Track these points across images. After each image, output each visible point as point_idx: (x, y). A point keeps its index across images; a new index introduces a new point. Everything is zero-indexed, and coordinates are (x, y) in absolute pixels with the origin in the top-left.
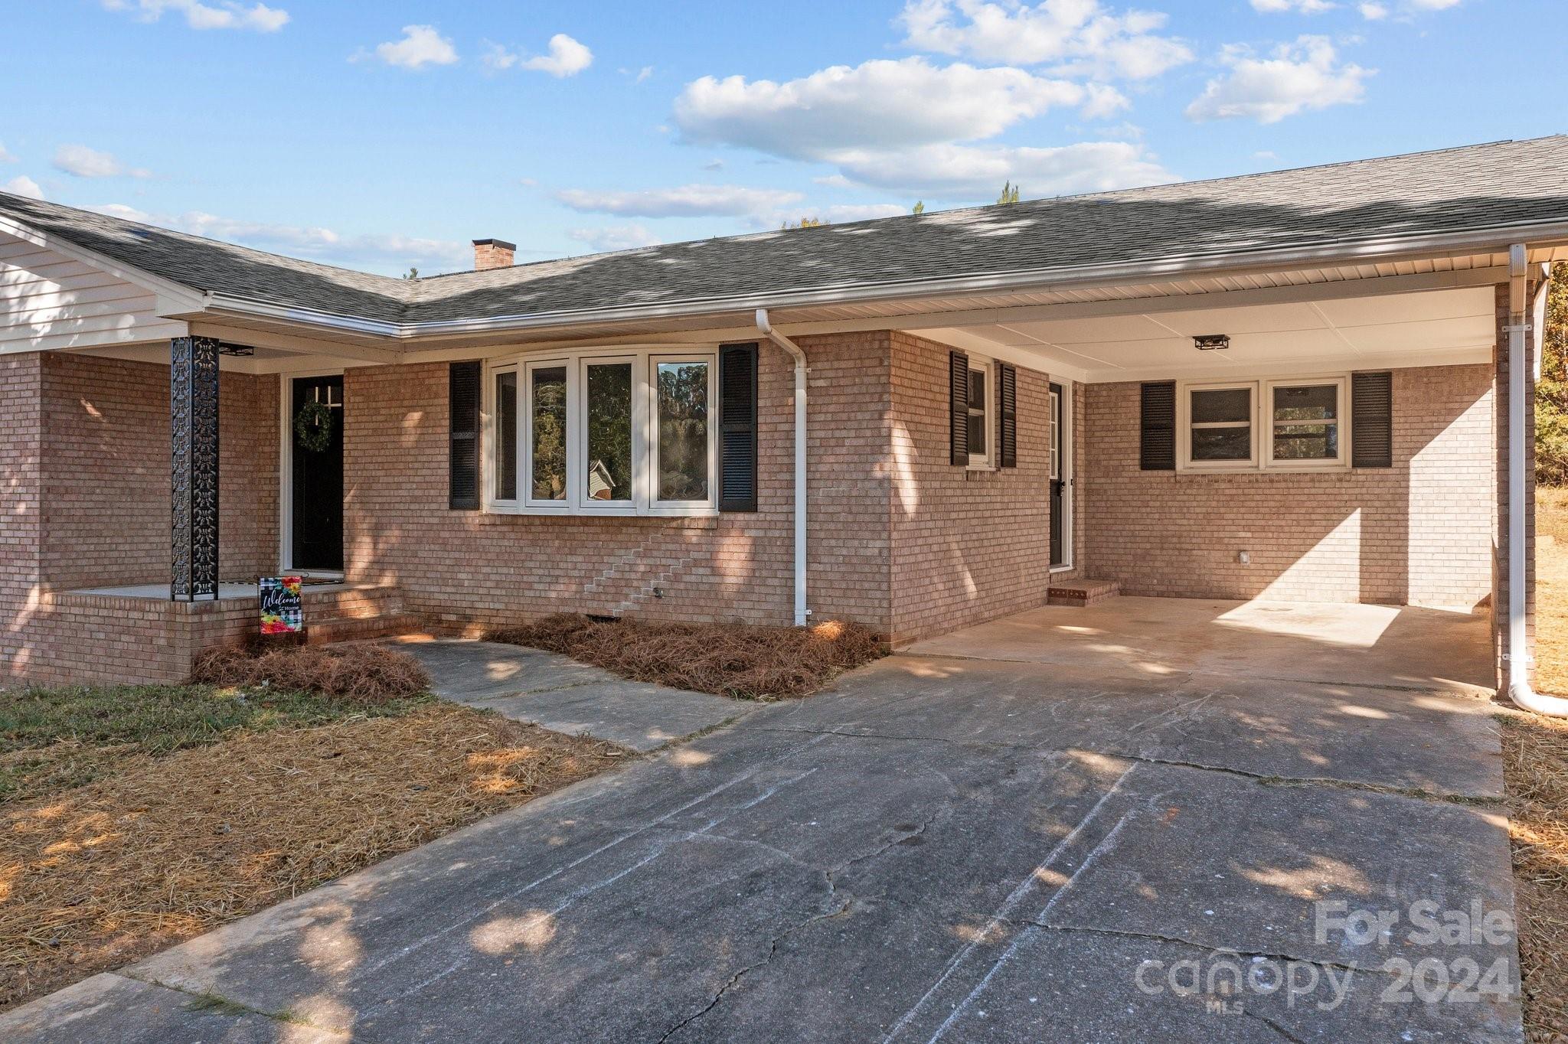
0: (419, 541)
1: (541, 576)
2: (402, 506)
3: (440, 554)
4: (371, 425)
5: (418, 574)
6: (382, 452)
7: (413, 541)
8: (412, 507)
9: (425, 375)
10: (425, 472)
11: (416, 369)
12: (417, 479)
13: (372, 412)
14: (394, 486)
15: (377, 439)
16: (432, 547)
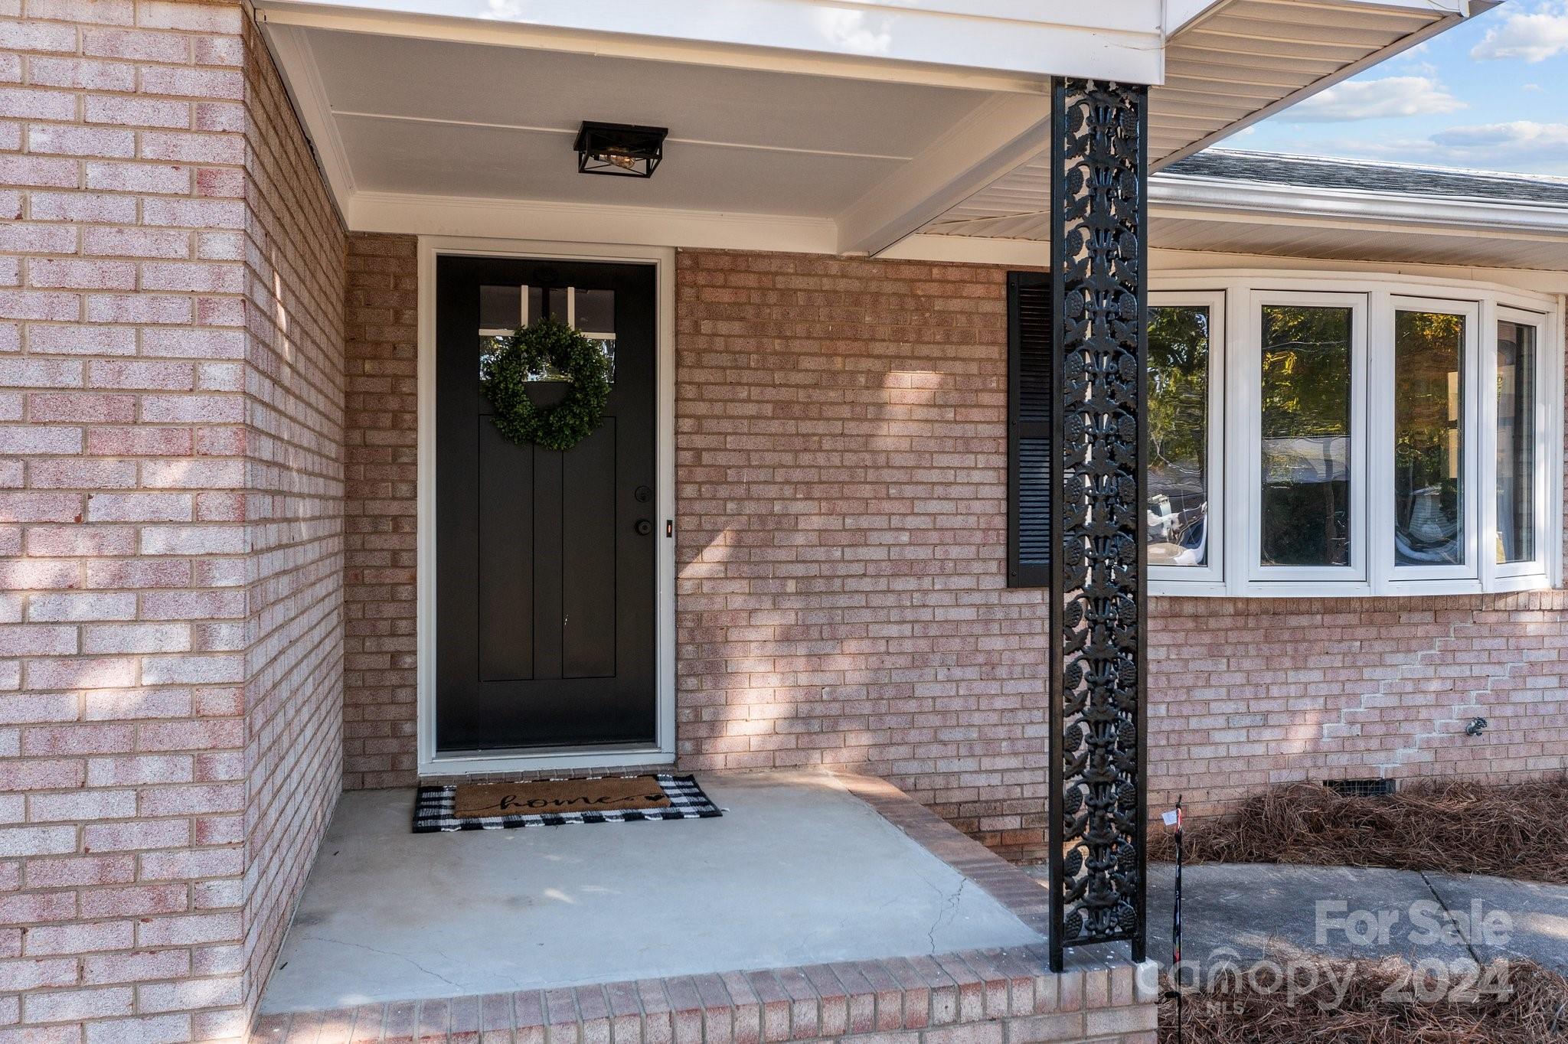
0: (918, 661)
1: (1228, 717)
2: (866, 584)
3: (979, 687)
4: (770, 393)
5: (913, 736)
6: (806, 458)
7: (902, 661)
8: (899, 584)
9: (934, 289)
10: (933, 507)
11: (907, 272)
12: (911, 522)
13: (772, 361)
14: (845, 538)
15: (791, 426)
16: (957, 673)
